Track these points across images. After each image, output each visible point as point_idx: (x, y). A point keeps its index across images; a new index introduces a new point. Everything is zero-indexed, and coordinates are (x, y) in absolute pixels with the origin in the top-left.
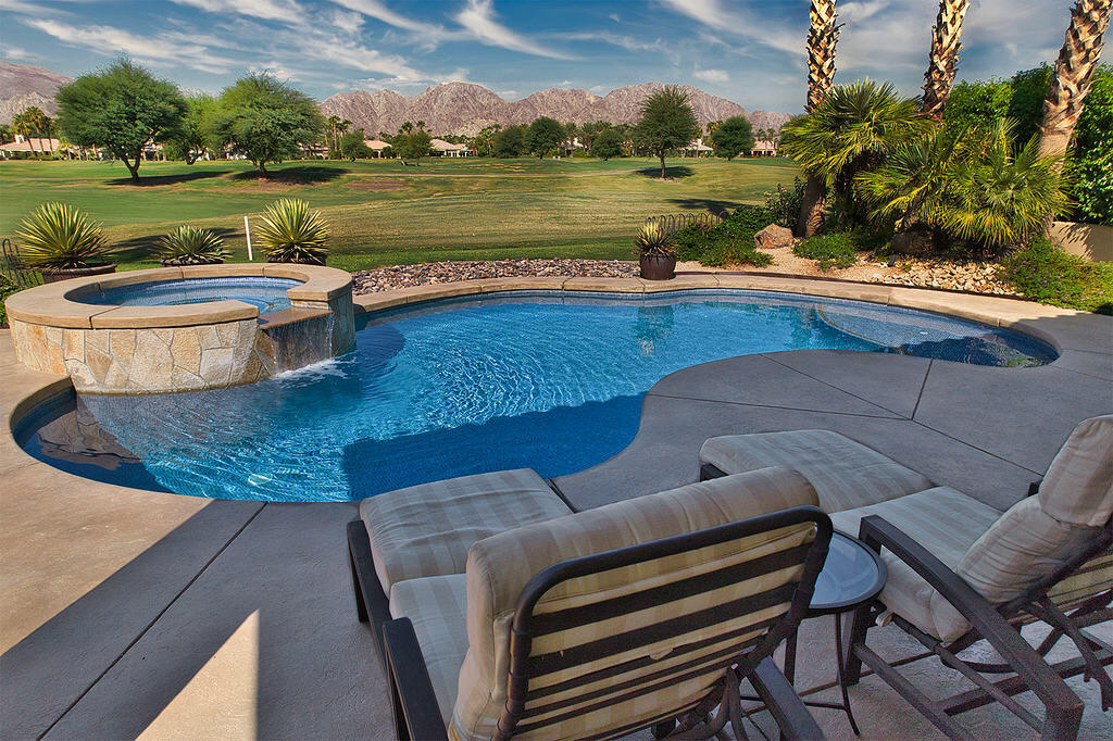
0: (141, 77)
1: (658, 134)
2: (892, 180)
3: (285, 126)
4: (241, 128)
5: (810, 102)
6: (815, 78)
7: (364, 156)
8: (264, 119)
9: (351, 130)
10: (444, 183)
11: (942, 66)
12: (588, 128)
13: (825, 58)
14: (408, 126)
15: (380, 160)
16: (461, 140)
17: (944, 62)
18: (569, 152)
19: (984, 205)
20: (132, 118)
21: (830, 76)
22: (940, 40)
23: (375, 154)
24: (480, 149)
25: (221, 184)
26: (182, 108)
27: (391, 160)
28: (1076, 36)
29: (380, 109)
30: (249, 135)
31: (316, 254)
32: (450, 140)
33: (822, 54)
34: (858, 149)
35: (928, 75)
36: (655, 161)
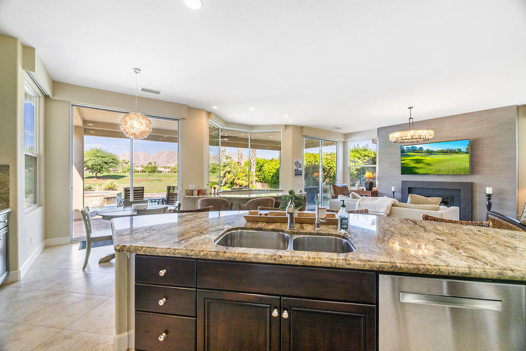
4: (90, 163)
7: (134, 172)
8: (99, 161)
13: (223, 155)
14: (150, 163)
15: (140, 173)
16: (169, 168)
24: (174, 170)
27: (144, 173)
32: (165, 168)
34: (226, 170)
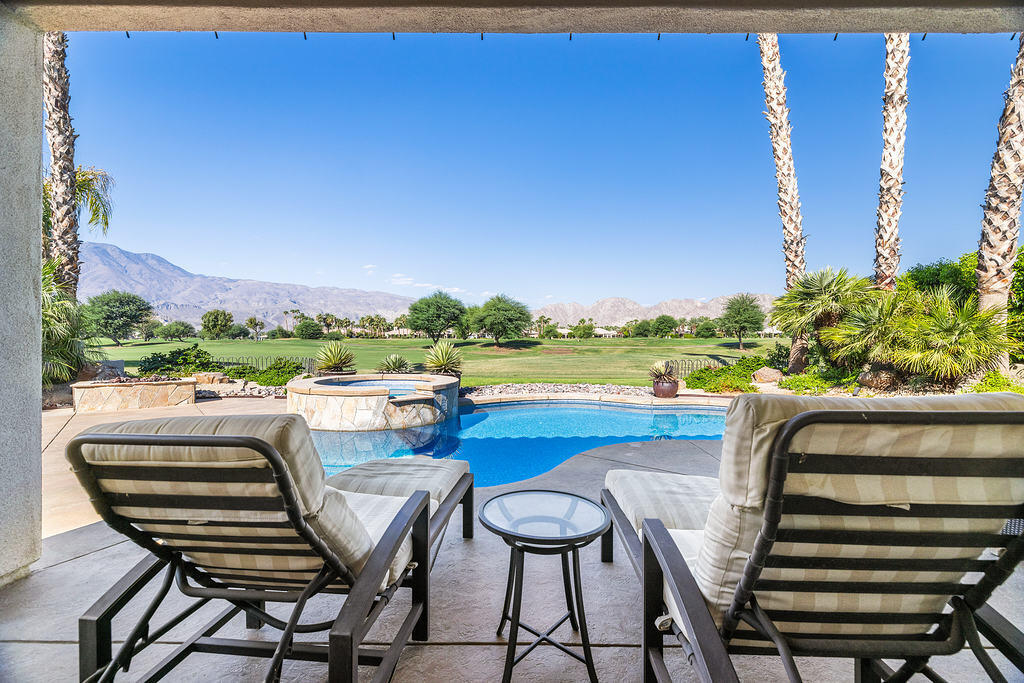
0: (446, 298)
1: (736, 322)
2: (848, 332)
3: (510, 320)
4: (488, 321)
5: (788, 285)
6: (790, 269)
7: (556, 336)
8: (501, 316)
9: (551, 323)
10: (596, 351)
11: (886, 253)
12: (693, 321)
13: (796, 256)
14: (583, 321)
15: (566, 339)
16: (614, 329)
17: (888, 251)
18: (681, 335)
19: (928, 346)
20: (439, 316)
21: (802, 267)
22: (881, 237)
23: (564, 336)
24: (624, 334)
25: (475, 349)
26: (462, 311)
27: (572, 339)
28: (990, 223)
29: (570, 312)
30: (492, 324)
31: (453, 371)
32: (607, 328)
33: (794, 254)
34: (820, 311)
35: (876, 260)
36: (735, 340)
